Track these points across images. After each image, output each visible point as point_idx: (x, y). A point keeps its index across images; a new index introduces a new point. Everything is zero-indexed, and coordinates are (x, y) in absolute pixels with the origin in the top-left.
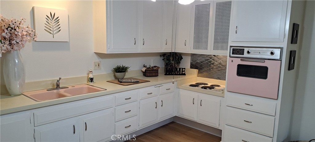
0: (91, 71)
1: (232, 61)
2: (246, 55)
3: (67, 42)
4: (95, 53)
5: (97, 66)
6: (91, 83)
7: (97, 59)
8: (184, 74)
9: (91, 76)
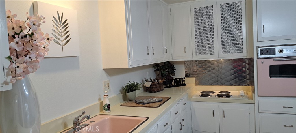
0: (106, 94)
1: (262, 63)
2: (278, 54)
3: (76, 56)
4: (103, 69)
5: (107, 87)
6: (108, 111)
7: (106, 78)
8: (185, 85)
9: (106, 102)
